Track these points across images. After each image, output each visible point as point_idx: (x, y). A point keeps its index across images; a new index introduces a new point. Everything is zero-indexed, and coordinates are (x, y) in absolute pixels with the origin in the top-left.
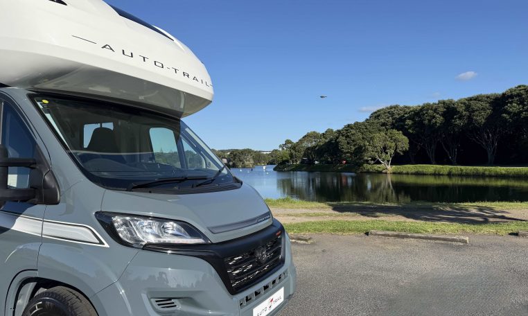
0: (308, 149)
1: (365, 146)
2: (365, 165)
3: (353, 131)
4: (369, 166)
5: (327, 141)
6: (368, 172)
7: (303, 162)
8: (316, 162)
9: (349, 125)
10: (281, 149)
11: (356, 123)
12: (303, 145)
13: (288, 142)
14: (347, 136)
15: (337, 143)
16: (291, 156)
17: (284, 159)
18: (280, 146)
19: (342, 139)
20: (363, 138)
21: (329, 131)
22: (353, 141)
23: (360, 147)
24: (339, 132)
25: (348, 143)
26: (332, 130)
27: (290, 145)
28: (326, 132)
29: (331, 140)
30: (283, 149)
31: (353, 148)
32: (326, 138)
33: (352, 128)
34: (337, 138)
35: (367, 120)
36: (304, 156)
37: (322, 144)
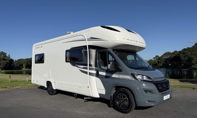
0: (166, 59)
1: (192, 57)
2: (193, 66)
3: (187, 51)
4: (195, 66)
5: (174, 56)
6: (194, 69)
7: (163, 64)
8: (169, 64)
9: (184, 49)
10: (154, 59)
11: (188, 48)
12: (164, 57)
13: (157, 56)
14: (184, 54)
15: (179, 57)
16: (158, 62)
17: (155, 63)
18: (153, 58)
19: (181, 55)
20: (192, 54)
21: (176, 52)
22: (187, 55)
23: (191, 58)
24: (180, 52)
25: (184, 56)
26: (177, 51)
27: (158, 58)
28: (174, 52)
29: (177, 55)
30: (155, 59)
31: (187, 59)
32: (174, 55)
33: (186, 50)
34: (179, 54)
35: (193, 46)
36: (164, 62)
37: (172, 57)
